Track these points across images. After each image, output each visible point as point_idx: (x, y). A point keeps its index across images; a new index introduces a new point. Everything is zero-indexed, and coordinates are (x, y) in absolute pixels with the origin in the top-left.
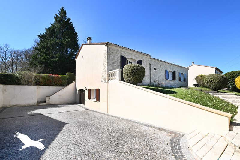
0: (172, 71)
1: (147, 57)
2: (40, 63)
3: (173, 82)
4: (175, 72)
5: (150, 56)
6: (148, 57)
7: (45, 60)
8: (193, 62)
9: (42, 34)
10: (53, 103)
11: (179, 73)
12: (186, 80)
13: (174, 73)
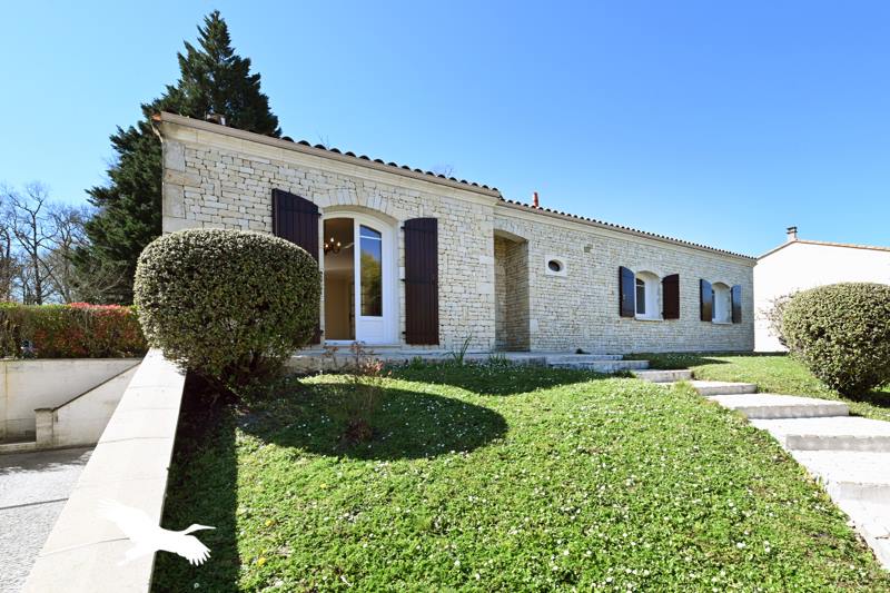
0: (662, 275)
1: (474, 198)
2: (114, 253)
3: (666, 326)
4: (677, 275)
5: (495, 194)
6: (484, 202)
7: (133, 240)
8: (793, 230)
9: (126, 130)
10: (75, 442)
11: (701, 281)
12: (739, 314)
13: (671, 285)
